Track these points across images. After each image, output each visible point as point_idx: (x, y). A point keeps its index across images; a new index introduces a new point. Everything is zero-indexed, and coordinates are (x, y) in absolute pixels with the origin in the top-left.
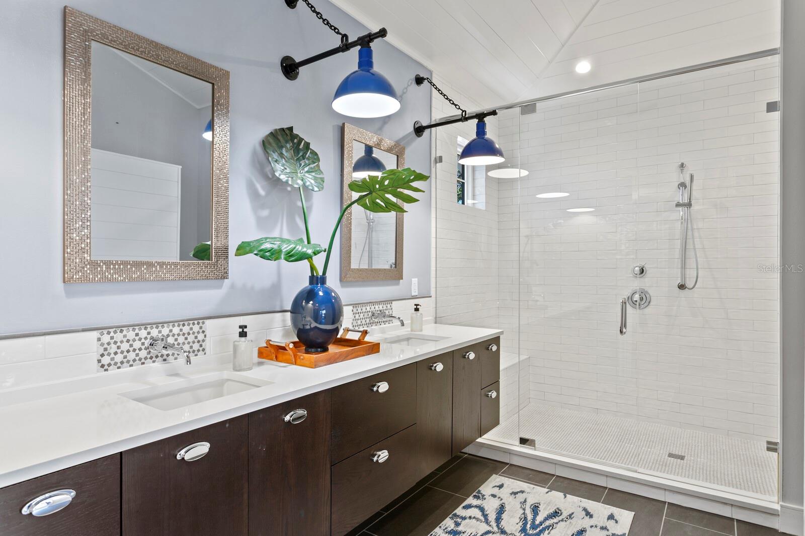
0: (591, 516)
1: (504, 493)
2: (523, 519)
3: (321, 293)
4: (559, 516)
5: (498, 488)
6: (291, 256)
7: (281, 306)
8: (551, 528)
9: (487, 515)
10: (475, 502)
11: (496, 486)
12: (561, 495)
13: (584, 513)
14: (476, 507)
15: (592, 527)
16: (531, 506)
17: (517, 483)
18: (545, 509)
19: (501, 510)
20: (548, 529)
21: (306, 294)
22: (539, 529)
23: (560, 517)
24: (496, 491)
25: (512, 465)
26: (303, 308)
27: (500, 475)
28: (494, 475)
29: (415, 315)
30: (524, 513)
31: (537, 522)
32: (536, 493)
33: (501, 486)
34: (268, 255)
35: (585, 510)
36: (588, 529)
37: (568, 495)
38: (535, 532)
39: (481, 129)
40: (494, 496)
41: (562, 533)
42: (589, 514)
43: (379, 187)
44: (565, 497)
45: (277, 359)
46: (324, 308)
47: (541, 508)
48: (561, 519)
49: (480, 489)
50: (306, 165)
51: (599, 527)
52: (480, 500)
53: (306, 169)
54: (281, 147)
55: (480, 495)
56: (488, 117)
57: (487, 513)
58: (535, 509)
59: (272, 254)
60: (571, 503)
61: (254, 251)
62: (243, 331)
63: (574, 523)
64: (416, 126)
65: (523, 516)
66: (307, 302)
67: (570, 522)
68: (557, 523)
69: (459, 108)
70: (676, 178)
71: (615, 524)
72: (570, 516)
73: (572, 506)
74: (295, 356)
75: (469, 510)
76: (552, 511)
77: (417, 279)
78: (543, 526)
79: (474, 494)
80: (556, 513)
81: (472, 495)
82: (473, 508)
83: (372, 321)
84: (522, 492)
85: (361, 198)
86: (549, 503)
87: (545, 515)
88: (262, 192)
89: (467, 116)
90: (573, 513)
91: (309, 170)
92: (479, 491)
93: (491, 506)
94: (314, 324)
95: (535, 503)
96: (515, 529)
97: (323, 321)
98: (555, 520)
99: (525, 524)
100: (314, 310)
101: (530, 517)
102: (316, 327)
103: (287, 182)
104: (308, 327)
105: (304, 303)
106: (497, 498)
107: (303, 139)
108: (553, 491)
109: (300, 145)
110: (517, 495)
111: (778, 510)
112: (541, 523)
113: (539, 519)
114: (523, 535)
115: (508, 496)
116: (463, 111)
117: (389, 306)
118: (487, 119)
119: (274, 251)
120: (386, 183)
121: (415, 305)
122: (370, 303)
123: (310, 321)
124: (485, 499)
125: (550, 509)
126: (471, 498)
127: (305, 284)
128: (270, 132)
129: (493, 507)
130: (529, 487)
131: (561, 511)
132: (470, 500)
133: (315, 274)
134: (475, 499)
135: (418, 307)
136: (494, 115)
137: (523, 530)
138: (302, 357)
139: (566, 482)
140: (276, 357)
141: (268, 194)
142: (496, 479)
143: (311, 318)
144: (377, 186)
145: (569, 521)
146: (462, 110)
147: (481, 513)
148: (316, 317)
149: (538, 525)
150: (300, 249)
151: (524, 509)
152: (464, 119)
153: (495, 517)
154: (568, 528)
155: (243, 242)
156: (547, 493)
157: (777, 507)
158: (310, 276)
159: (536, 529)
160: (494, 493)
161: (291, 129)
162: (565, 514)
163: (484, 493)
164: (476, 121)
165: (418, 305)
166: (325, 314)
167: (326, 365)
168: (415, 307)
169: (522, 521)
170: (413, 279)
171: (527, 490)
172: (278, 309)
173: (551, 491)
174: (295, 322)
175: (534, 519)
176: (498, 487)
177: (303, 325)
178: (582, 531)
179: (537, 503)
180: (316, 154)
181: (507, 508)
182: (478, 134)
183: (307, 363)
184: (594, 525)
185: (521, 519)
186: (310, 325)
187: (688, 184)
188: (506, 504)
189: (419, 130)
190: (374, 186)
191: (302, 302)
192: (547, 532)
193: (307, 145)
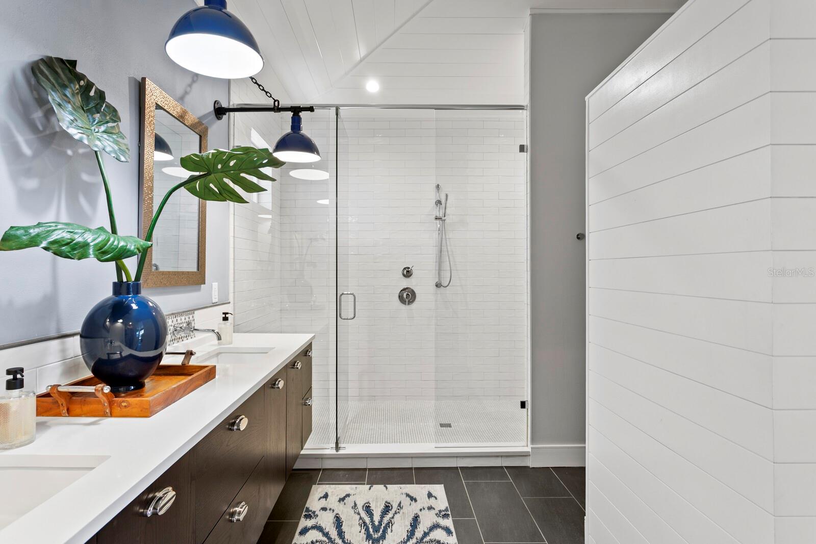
0: (416, 500)
1: (332, 502)
2: (363, 525)
3: (134, 307)
4: (391, 510)
5: (325, 499)
6: (105, 253)
7: (58, 329)
8: (391, 524)
9: (328, 533)
10: (309, 523)
11: (321, 498)
12: (381, 487)
13: (408, 499)
14: (313, 528)
15: (421, 510)
16: (363, 508)
17: (339, 487)
18: (376, 506)
19: (338, 523)
20: (389, 527)
21: (110, 311)
22: (381, 530)
23: (393, 510)
24: (323, 503)
25: (324, 470)
26: (107, 330)
27: (318, 484)
28: (314, 486)
29: (223, 326)
30: (361, 518)
31: (377, 523)
32: (362, 493)
33: (326, 496)
34: (67, 250)
35: (408, 495)
36: (420, 513)
37: (388, 486)
38: (379, 534)
39: (296, 123)
40: (324, 509)
41: (402, 527)
42: (413, 499)
43: (222, 167)
44: (387, 488)
45: (69, 413)
46: (142, 327)
47: (373, 506)
48: (394, 512)
49: (307, 505)
50: (100, 123)
51: (426, 509)
52: (313, 518)
53: (103, 128)
54: (64, 87)
55: (310, 513)
56: (303, 112)
57: (327, 530)
58: (368, 509)
59: (74, 249)
60: (394, 493)
61: (41, 243)
62: (15, 378)
63: (406, 512)
64: (217, 107)
65: (361, 521)
66: (114, 320)
67: (403, 513)
68: (393, 518)
69: (271, 96)
70: (432, 196)
71: (436, 500)
72: (400, 505)
73: (396, 495)
74: (111, 404)
75: (308, 534)
76: (382, 506)
77: (217, 283)
78: (383, 525)
79: (304, 514)
80: (387, 508)
81: (303, 516)
82: (310, 531)
83: (173, 338)
84: (348, 495)
85: (192, 179)
86: (376, 499)
87: (380, 513)
88: (27, 151)
89: (280, 107)
90: (400, 503)
91: (106, 130)
92: (307, 509)
93: (326, 521)
94: (127, 352)
95: (365, 504)
96: (361, 538)
97: (139, 345)
98: (390, 515)
99: (367, 530)
100: (126, 331)
101: (367, 520)
102: (131, 356)
103: (80, 141)
104: (117, 356)
105: (107, 323)
106: (328, 511)
107: (94, 84)
108: (374, 486)
109: (90, 91)
110: (345, 501)
111: (529, 452)
112: (380, 522)
113: (377, 518)
114: (371, 542)
115: (338, 504)
116: (275, 101)
117: (191, 316)
118: (303, 114)
119: (76, 244)
120: (232, 163)
121: (224, 313)
122: (173, 314)
123: (120, 346)
124: (317, 516)
125: (380, 505)
126: (303, 519)
127: (107, 293)
128: (41, 58)
129: (329, 522)
130: (352, 489)
131: (389, 503)
132: (304, 523)
133: (125, 280)
134: (308, 520)
135: (227, 316)
136: (311, 111)
137: (369, 537)
138: (124, 404)
139: (379, 472)
140: (68, 410)
141: (36, 155)
142: (317, 491)
143: (121, 342)
144: (219, 166)
145: (401, 511)
146: (273, 99)
147: (320, 534)
148: (129, 339)
149: (378, 525)
150: (116, 243)
151: (359, 514)
152: (277, 109)
153: (336, 533)
154: (404, 519)
155: (12, 227)
156: (370, 489)
157: (528, 449)
158: (115, 284)
159: (379, 531)
160: (322, 506)
161: (73, 63)
162: (395, 506)
163: (313, 510)
164: (290, 114)
165: (228, 313)
166: (142, 335)
167: (163, 408)
168: (224, 316)
169: (363, 527)
170: (213, 284)
171: (351, 492)
172: (53, 334)
173: (372, 486)
174: (88, 350)
175: (372, 521)
176: (323, 497)
177: (108, 354)
178: (416, 517)
179: (367, 503)
180: (115, 111)
181: (343, 518)
182: (293, 128)
183: (135, 411)
184: (422, 508)
185: (361, 525)
186: (120, 354)
187: (443, 202)
188: (340, 513)
189: (220, 112)
190: (215, 166)
191: (105, 321)
192: (389, 530)
193: (101, 95)
